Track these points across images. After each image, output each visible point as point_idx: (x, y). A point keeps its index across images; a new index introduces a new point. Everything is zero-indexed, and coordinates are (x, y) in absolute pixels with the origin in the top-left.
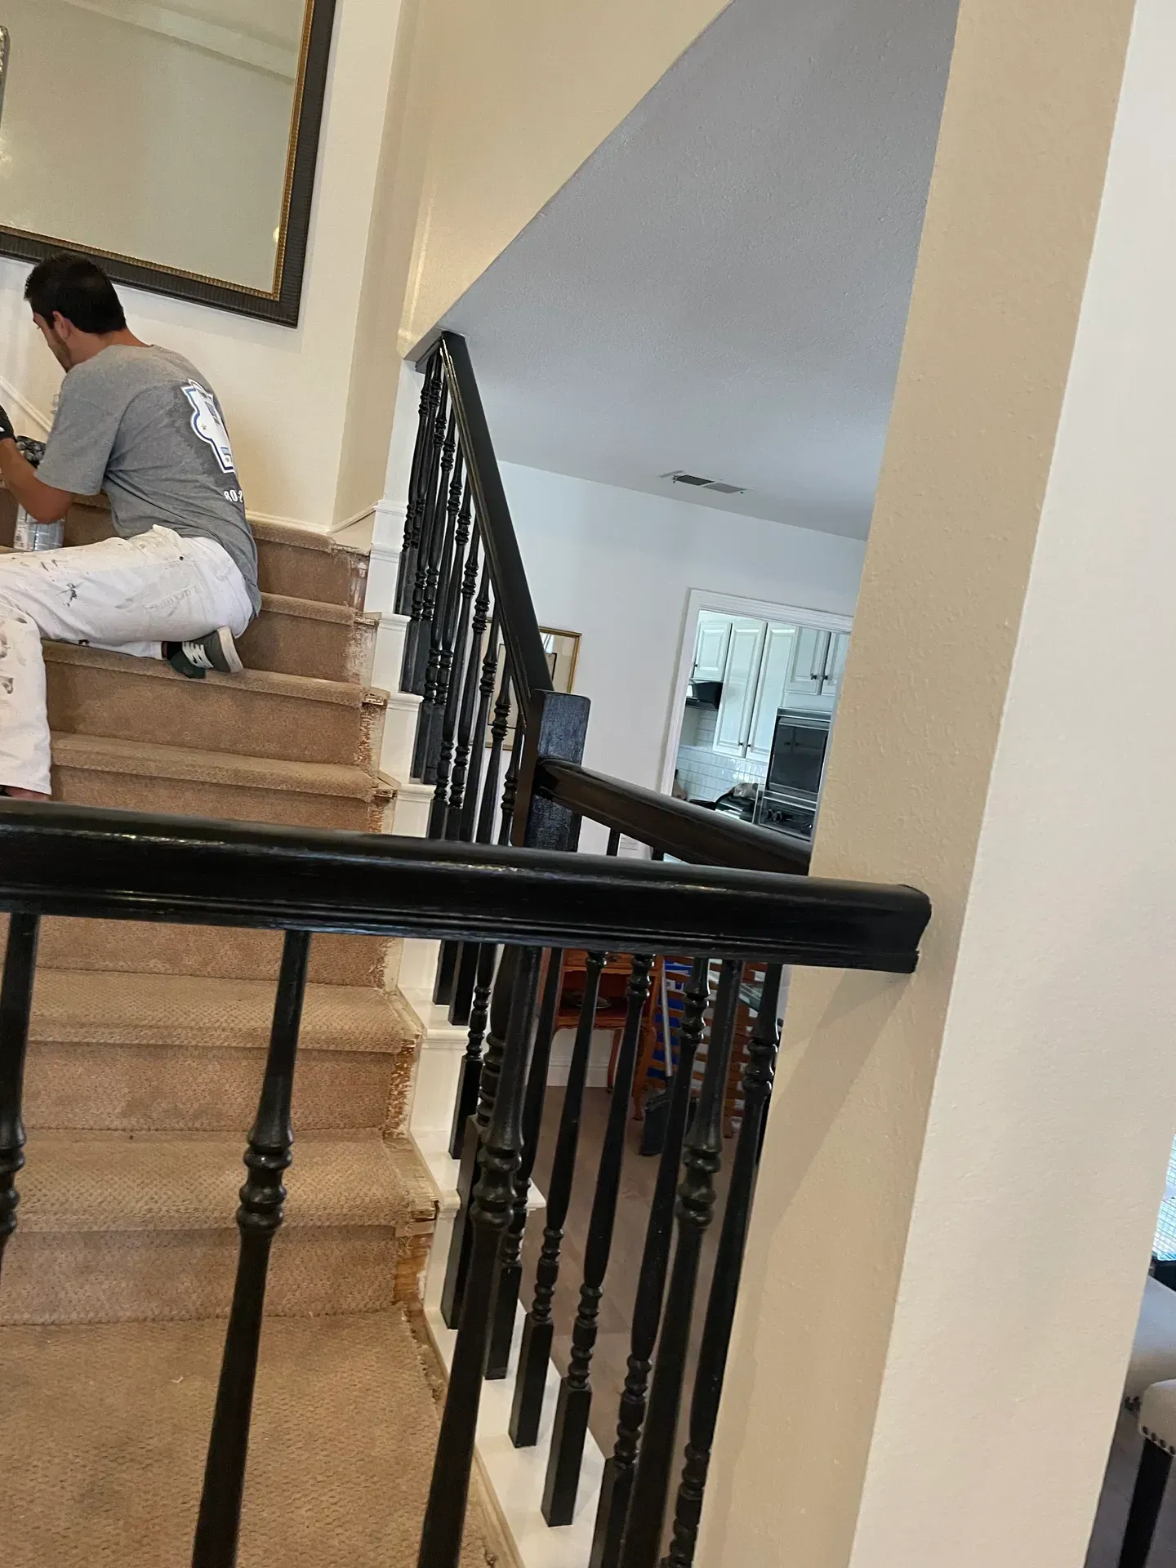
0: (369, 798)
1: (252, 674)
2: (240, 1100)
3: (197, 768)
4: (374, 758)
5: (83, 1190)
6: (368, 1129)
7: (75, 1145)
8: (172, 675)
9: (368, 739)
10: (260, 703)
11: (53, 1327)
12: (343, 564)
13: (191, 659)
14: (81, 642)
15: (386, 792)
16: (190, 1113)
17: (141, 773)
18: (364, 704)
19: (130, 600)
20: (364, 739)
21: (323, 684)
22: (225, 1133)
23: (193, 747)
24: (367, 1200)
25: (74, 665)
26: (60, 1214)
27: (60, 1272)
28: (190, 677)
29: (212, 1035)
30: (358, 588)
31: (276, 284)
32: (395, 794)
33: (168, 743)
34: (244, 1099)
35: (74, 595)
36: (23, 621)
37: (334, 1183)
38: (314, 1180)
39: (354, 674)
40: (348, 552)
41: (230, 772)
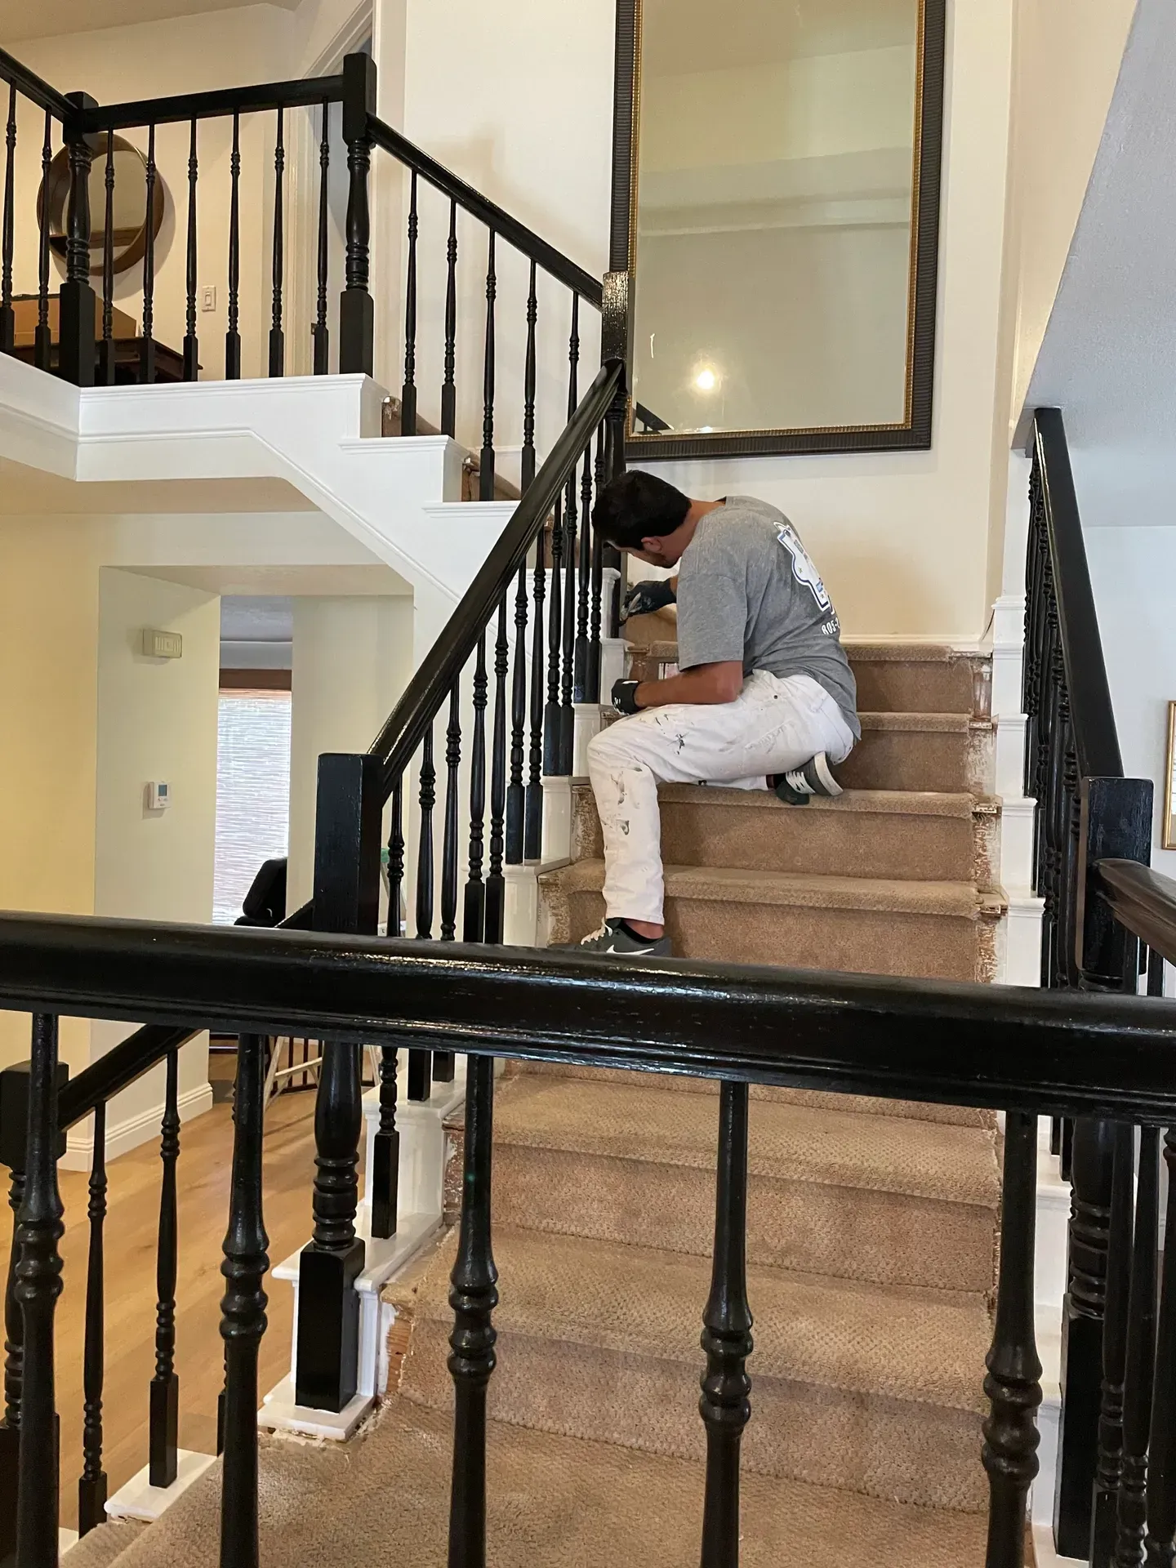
0: (974, 915)
1: (855, 795)
2: (826, 1242)
3: (792, 893)
4: (993, 871)
5: (658, 1315)
6: (970, 1294)
7: (667, 1267)
8: (776, 803)
9: (985, 851)
10: (865, 824)
11: (638, 1453)
12: (963, 671)
13: (795, 787)
14: (700, 782)
15: (993, 908)
16: (778, 1249)
17: (742, 900)
18: (975, 814)
19: (731, 743)
20: (981, 851)
21: (929, 797)
22: (812, 1276)
23: (804, 872)
24: (946, 1377)
25: (694, 804)
26: (634, 1336)
27: (642, 1396)
28: (794, 804)
29: (788, 1168)
30: (983, 692)
31: (907, 414)
32: (1004, 910)
33: (782, 870)
34: (830, 1240)
35: (682, 744)
36: (639, 770)
37: (912, 1350)
38: (890, 1343)
39: (975, 783)
40: (968, 658)
41: (824, 895)
